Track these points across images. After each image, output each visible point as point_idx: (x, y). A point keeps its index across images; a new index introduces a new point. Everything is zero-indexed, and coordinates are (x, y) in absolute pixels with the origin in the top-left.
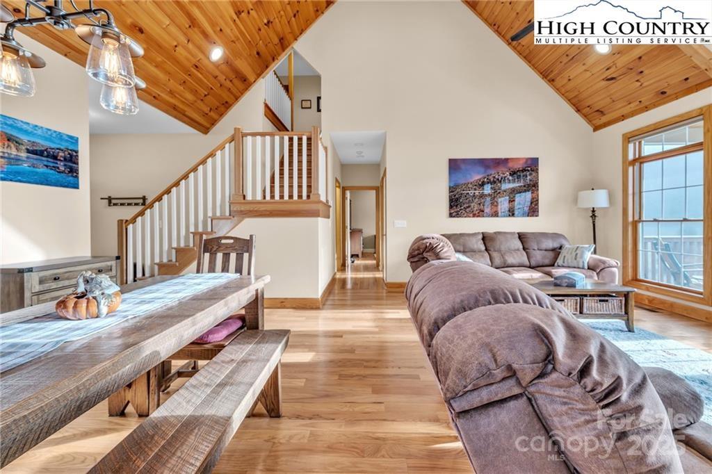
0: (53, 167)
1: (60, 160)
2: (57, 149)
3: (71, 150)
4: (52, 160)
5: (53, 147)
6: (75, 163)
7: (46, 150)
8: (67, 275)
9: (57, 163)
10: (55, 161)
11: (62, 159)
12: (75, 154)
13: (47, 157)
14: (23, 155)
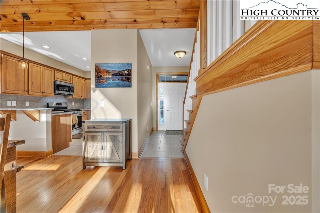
1: (124, 76)
2: (123, 71)
3: (128, 70)
4: (120, 76)
5: (121, 70)
6: (130, 75)
7: (118, 73)
10: (122, 76)
12: (129, 71)
13: (119, 75)
14: (111, 76)
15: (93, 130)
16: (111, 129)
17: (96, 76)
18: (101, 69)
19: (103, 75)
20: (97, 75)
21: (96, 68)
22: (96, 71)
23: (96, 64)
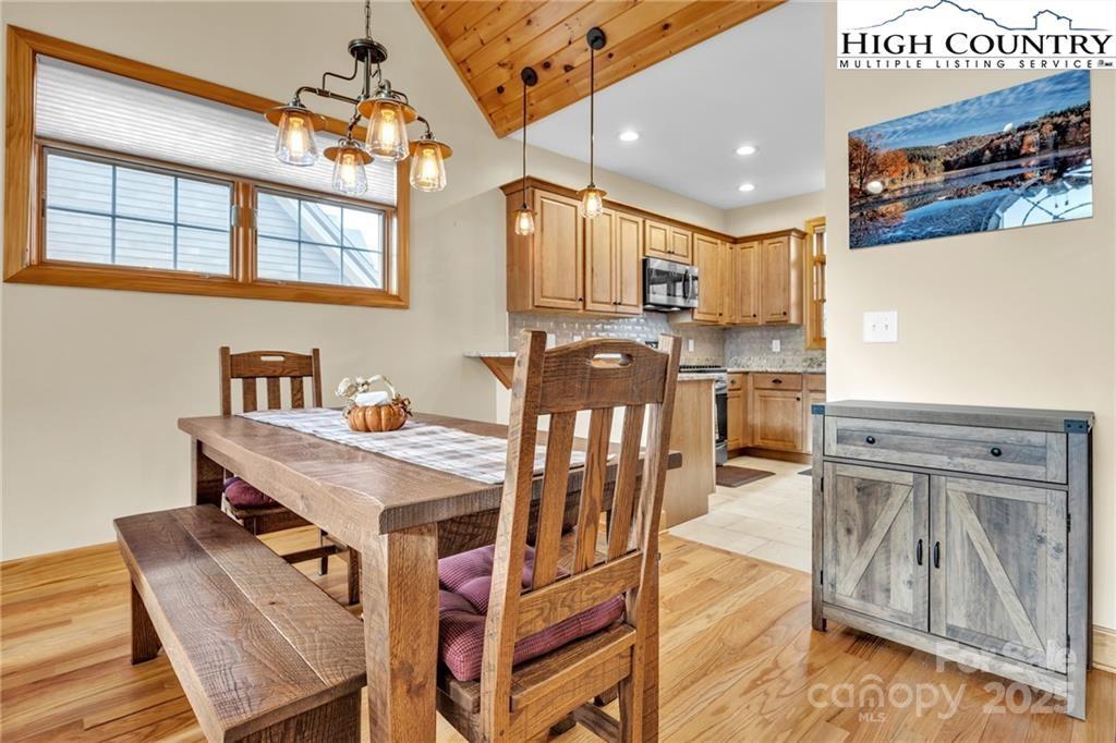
0: (1009, 179)
1: (1028, 155)
2: (1019, 130)
3: (1061, 115)
4: (1005, 164)
5: (1007, 130)
7: (988, 147)
8: (897, 439)
9: (1019, 167)
10: (1013, 163)
11: (1032, 150)
13: (993, 160)
14: (938, 178)
15: (866, 453)
16: (977, 457)
17: (852, 190)
18: (883, 152)
19: (893, 182)
20: (857, 186)
21: (850, 155)
22: (852, 167)
23: (849, 134)
